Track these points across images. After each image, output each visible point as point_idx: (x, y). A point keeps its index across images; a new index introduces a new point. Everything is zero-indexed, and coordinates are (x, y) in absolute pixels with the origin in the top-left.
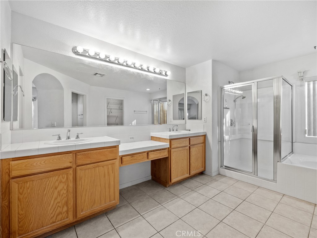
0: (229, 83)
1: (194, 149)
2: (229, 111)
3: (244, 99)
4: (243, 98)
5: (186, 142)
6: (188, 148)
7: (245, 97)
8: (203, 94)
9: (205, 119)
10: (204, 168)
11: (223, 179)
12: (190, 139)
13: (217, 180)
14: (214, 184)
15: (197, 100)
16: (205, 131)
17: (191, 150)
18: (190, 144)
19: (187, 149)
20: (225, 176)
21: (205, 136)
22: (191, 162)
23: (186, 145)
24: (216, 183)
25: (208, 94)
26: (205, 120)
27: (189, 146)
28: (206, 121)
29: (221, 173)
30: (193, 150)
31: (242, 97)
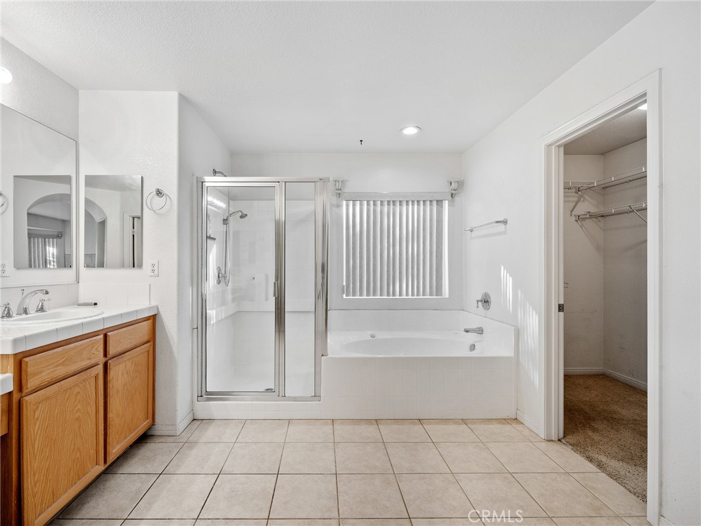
0: (215, 173)
1: (121, 367)
2: (215, 246)
3: (243, 219)
4: (241, 217)
5: (93, 351)
6: (100, 368)
7: (246, 215)
8: (149, 189)
9: (153, 265)
10: (149, 420)
11: (211, 432)
12: (105, 336)
13: (196, 443)
14: (190, 461)
15: (100, 208)
16: (154, 304)
17: (111, 374)
18: (105, 355)
19: (96, 377)
20: (211, 420)
21: (153, 319)
22: (110, 415)
23: (93, 361)
24: (194, 452)
25: (165, 191)
26: (153, 271)
27: (102, 360)
28: (156, 272)
29: (200, 415)
30: (117, 372)
31: (240, 214)
